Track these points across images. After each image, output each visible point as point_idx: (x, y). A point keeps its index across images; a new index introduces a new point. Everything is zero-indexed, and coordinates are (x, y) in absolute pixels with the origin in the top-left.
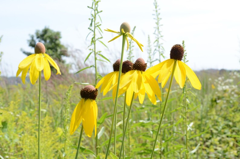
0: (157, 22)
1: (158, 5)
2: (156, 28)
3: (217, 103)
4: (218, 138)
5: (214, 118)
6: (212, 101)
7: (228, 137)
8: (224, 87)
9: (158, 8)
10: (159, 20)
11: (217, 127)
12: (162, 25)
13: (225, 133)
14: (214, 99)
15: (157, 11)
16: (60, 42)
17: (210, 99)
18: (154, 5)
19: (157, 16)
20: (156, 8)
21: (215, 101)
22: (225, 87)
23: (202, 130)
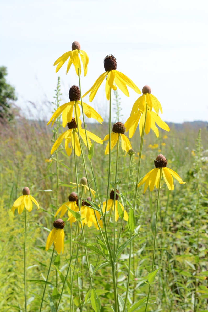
0: (117, 111)
1: (118, 94)
2: (116, 118)
3: (194, 177)
4: (191, 220)
5: (188, 195)
6: (188, 173)
7: (203, 218)
8: (203, 159)
9: (118, 98)
10: (119, 110)
11: (191, 207)
12: (122, 115)
13: (200, 214)
14: (190, 172)
15: (117, 101)
16: (5, 80)
17: (186, 171)
18: (115, 94)
19: (117, 106)
20: (116, 97)
21: (192, 174)
22: (205, 158)
23: (174, 209)
